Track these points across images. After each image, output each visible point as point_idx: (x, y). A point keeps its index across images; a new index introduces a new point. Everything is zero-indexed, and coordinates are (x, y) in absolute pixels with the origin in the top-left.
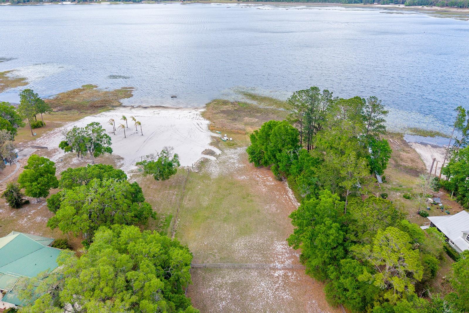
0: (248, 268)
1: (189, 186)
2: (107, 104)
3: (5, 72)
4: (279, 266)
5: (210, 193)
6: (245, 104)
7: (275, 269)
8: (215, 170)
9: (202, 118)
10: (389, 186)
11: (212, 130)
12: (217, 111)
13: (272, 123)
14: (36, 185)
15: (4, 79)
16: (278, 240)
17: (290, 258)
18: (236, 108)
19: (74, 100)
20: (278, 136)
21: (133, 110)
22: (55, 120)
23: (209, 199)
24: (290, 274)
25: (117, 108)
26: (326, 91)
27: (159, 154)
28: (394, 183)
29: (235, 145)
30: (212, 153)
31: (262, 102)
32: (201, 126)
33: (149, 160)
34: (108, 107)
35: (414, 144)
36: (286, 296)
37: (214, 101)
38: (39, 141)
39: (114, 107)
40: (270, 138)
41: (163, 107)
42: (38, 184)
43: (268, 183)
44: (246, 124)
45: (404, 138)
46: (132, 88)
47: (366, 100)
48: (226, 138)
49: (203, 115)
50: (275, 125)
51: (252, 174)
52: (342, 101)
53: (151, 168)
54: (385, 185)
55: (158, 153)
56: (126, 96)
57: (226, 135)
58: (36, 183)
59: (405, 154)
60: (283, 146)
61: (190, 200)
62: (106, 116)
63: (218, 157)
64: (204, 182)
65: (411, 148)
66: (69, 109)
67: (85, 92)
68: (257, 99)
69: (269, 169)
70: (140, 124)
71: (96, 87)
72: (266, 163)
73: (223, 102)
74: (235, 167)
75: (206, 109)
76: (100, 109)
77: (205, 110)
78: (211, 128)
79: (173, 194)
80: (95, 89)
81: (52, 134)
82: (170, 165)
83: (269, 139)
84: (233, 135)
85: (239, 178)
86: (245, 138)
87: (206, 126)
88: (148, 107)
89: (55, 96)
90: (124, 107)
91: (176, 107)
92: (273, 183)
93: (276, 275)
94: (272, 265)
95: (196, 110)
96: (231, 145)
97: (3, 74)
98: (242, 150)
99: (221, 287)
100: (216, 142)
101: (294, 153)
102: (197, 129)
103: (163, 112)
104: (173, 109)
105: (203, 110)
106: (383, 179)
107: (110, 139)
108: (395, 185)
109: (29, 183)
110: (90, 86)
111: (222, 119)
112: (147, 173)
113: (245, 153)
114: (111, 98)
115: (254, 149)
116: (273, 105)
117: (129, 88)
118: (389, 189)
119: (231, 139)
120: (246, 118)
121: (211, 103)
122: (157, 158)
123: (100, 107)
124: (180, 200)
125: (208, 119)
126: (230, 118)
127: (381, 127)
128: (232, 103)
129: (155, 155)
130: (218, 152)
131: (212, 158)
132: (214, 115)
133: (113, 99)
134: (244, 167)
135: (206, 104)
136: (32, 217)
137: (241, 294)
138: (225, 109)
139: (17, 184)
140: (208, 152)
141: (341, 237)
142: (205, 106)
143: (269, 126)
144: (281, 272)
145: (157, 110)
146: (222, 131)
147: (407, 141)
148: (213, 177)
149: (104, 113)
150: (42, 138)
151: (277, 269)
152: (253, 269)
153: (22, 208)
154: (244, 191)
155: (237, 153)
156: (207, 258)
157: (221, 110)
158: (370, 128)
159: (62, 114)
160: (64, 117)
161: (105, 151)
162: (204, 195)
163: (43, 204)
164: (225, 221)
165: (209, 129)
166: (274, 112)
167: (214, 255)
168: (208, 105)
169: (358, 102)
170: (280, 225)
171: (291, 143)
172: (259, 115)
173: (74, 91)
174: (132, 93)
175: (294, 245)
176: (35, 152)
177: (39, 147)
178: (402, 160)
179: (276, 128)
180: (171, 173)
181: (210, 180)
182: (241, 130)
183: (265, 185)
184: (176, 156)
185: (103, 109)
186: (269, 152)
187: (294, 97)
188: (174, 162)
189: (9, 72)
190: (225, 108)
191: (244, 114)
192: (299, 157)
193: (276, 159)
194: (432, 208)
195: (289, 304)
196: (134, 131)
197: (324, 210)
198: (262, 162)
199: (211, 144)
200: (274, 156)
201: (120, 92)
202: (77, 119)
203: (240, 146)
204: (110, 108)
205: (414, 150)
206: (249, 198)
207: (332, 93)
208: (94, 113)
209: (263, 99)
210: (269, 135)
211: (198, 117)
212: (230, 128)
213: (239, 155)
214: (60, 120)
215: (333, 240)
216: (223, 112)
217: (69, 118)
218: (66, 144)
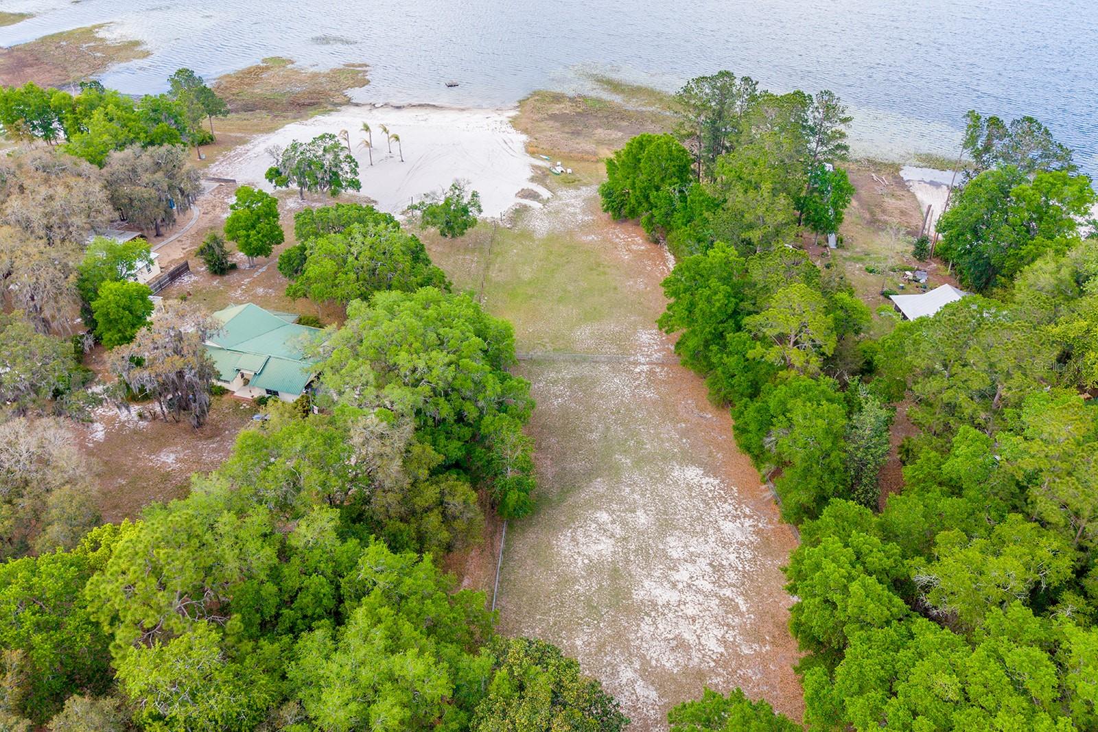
0: (597, 362)
1: (497, 249)
2: (321, 100)
3: (95, 27)
4: (642, 360)
5: (533, 261)
6: (599, 101)
7: (636, 363)
8: (540, 225)
9: (513, 130)
10: (847, 254)
11: (532, 154)
12: (540, 115)
13: (644, 139)
14: (255, 235)
15: (98, 43)
16: (644, 328)
17: (659, 351)
18: (579, 110)
19: (256, 91)
20: (655, 163)
21: (375, 112)
22: (230, 131)
23: (533, 269)
24: (658, 370)
25: (343, 108)
26: (746, 80)
27: (447, 189)
28: (858, 250)
29: (577, 182)
30: (534, 196)
31: (633, 98)
32: (510, 144)
33: (428, 201)
34: (325, 105)
35: (916, 184)
36: (650, 395)
37: (535, 94)
38: (215, 169)
39: (336, 106)
40: (641, 165)
41: (434, 106)
42: (259, 233)
43: (634, 247)
44: (600, 142)
45: (902, 173)
46: (366, 66)
47: (814, 97)
48: (559, 169)
49: (514, 122)
50: (650, 142)
51: (608, 233)
52: (771, 98)
53: (434, 214)
54: (840, 252)
55: (443, 190)
56: (356, 84)
57: (559, 163)
58: (254, 232)
59: (894, 201)
60: (663, 180)
61: (501, 271)
62: (325, 123)
63: (545, 202)
64: (522, 244)
65: (908, 191)
66: (249, 108)
67: (270, 72)
68: (623, 91)
69: (638, 225)
70: (397, 138)
71: (293, 63)
72: (633, 212)
73: (553, 97)
74: (577, 221)
75: (520, 111)
76: (311, 110)
77: (517, 113)
78: (532, 151)
79: (472, 261)
80: (289, 66)
81: (234, 157)
82: (465, 211)
83: (640, 168)
84: (573, 164)
85: (584, 238)
86: (597, 169)
87: (521, 145)
88: (404, 107)
89: (214, 82)
90: (357, 105)
91: (459, 107)
92: (643, 248)
93: (637, 370)
94: (632, 359)
95: (499, 112)
96: (571, 182)
97: (90, 31)
98: (591, 191)
99: (555, 382)
100: (541, 176)
101: (681, 191)
102: (504, 151)
103: (435, 117)
104: (453, 111)
105: (513, 113)
106: (840, 243)
107: (356, 166)
108: (857, 252)
109: (245, 232)
110: (281, 62)
111: (551, 132)
112: (428, 223)
113: (596, 197)
114: (327, 88)
115: (612, 186)
116: (654, 104)
117: (360, 66)
118: (844, 258)
119: (569, 171)
120: (599, 131)
121: (528, 99)
122: (443, 198)
123: (310, 105)
124: (484, 270)
125: (525, 131)
126: (567, 129)
127: (839, 147)
128: (572, 100)
129: (439, 192)
130: (545, 193)
131: (535, 205)
132: (537, 124)
133: (331, 90)
134: (593, 220)
135: (520, 102)
136: (248, 288)
137: (584, 391)
138: (557, 112)
139: (221, 233)
140: (527, 193)
141: (732, 306)
142: (517, 104)
143: (640, 143)
144: (645, 368)
145: (422, 113)
146: (552, 155)
147: (905, 179)
148: (537, 236)
149: (320, 117)
150: (217, 163)
151: (640, 364)
152: (603, 362)
153: (228, 274)
154: (591, 259)
155: (580, 196)
156: (533, 349)
157: (550, 113)
158: (819, 148)
159: (239, 119)
160: (246, 125)
161: (349, 186)
162: (524, 264)
163: (261, 270)
164: (560, 301)
165: (527, 151)
166: (655, 118)
167: (544, 346)
168: (522, 103)
169: (799, 100)
170: (649, 309)
171: (677, 174)
172: (625, 124)
173: (249, 72)
174: (367, 77)
175: (667, 328)
176: (217, 188)
177: (219, 180)
178: (884, 211)
179: (652, 147)
180: (466, 225)
181: (533, 241)
182: (588, 153)
183: (629, 250)
184: (475, 195)
185: (315, 109)
186: (638, 191)
187: (687, 90)
188: (472, 206)
189: (100, 26)
190: (556, 109)
191: (594, 121)
192: (688, 199)
193: (650, 203)
194: (908, 287)
195: (654, 403)
196: (386, 153)
197: (710, 268)
198: (625, 211)
199: (532, 180)
200: (647, 198)
201: (343, 73)
202: (271, 130)
203: (585, 185)
204: (329, 107)
205: (914, 195)
206: (601, 269)
207: (757, 83)
208: (301, 117)
209: (635, 91)
210: (639, 160)
211: (504, 127)
212: (567, 150)
213: (584, 201)
214: (240, 130)
215: (719, 308)
216: (554, 117)
217: (256, 128)
218: (278, 173)
